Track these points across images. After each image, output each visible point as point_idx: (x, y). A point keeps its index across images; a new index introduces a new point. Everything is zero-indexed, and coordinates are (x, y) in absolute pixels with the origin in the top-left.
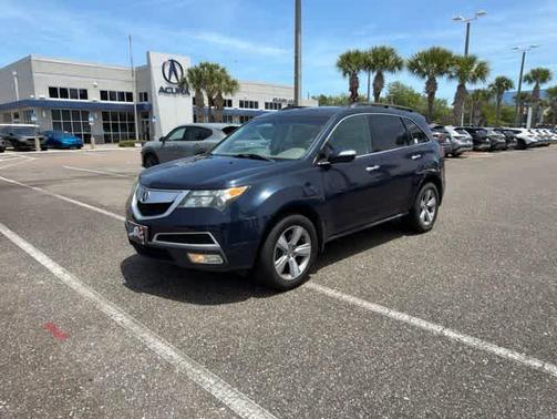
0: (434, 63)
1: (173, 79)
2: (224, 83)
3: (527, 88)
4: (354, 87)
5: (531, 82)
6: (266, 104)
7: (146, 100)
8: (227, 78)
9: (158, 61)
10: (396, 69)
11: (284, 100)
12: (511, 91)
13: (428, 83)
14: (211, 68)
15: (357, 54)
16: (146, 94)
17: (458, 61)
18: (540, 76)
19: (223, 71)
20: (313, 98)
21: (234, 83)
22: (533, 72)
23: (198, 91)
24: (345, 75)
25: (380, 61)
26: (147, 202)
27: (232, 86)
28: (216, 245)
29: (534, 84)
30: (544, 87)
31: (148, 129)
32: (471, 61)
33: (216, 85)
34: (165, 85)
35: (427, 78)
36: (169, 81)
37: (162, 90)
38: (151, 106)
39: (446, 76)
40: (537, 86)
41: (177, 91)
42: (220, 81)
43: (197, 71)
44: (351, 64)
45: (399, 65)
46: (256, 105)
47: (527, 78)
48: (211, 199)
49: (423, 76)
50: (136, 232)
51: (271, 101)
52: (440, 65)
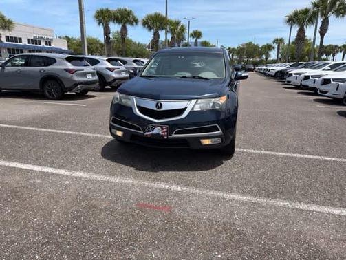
0: (156, 22)
4: (107, 32)
5: (193, 37)
6: (28, 40)
8: (3, 18)
10: (134, 23)
11: (43, 38)
12: (185, 41)
17: (171, 23)
18: (197, 35)
20: (60, 37)
22: (194, 32)
24: (99, 24)
25: (125, 18)
27: (8, 24)
28: (220, 132)
29: (195, 39)
30: (199, 40)
32: (177, 23)
40: (196, 41)
44: (103, 17)
45: (136, 21)
46: (20, 40)
47: (192, 35)
48: (211, 104)
49: (150, 30)
50: (156, 131)
51: (32, 38)
52: (161, 24)
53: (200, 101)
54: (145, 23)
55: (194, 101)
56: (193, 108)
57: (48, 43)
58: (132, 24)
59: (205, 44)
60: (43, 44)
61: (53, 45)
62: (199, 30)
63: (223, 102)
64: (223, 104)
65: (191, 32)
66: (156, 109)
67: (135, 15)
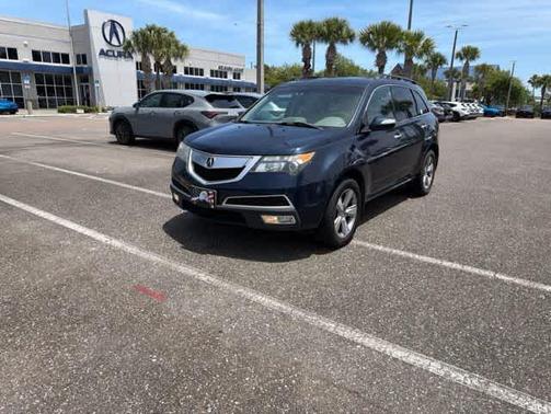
0: (383, 38)
1: (115, 42)
2: (173, 47)
3: (458, 64)
4: (307, 56)
5: (462, 59)
7: (85, 62)
8: (176, 43)
9: (97, 20)
10: (348, 41)
11: (230, 69)
12: (445, 66)
13: (378, 56)
14: (159, 32)
15: (310, 24)
16: (84, 56)
17: (408, 36)
18: (470, 53)
19: (172, 35)
21: (184, 49)
22: (464, 50)
23: (144, 56)
24: (297, 45)
25: (334, 32)
26: (214, 167)
27: (181, 52)
28: (291, 207)
29: (464, 62)
30: (473, 64)
31: (88, 95)
32: (419, 37)
33: (165, 50)
34: (106, 48)
35: (377, 52)
36: (109, 43)
37: (102, 53)
38: (91, 69)
39: (395, 50)
40: (467, 63)
41: (120, 55)
42: (168, 46)
43: (143, 34)
44: (304, 34)
45: (351, 37)
46: (201, 72)
47: (459, 55)
48: (283, 164)
49: (374, 50)
50: (203, 196)
51: (217, 68)
52: (390, 39)
53: (266, 159)
54: (365, 39)
55: (257, 158)
56: (254, 168)
57: (237, 75)
58: (344, 42)
59: (483, 69)
60: (230, 77)
61: (243, 78)
62: (473, 45)
63: (301, 162)
64: (300, 166)
65: (458, 49)
66: (206, 166)
67: (350, 28)
